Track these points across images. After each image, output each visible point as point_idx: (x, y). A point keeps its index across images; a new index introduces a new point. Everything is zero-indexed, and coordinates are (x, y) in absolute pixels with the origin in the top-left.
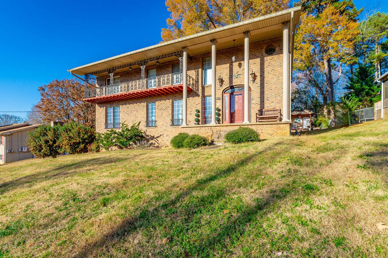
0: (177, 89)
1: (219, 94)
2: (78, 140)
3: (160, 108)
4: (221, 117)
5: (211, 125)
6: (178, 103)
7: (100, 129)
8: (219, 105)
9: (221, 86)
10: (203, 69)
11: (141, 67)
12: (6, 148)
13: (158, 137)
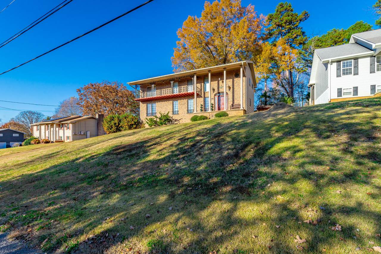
0: (191, 94)
1: (213, 97)
2: (133, 123)
3: (180, 104)
4: (213, 108)
5: (209, 111)
6: (191, 101)
7: (143, 117)
8: (213, 102)
9: (214, 92)
10: (204, 83)
11: (171, 82)
12: (73, 132)
13: (179, 120)
